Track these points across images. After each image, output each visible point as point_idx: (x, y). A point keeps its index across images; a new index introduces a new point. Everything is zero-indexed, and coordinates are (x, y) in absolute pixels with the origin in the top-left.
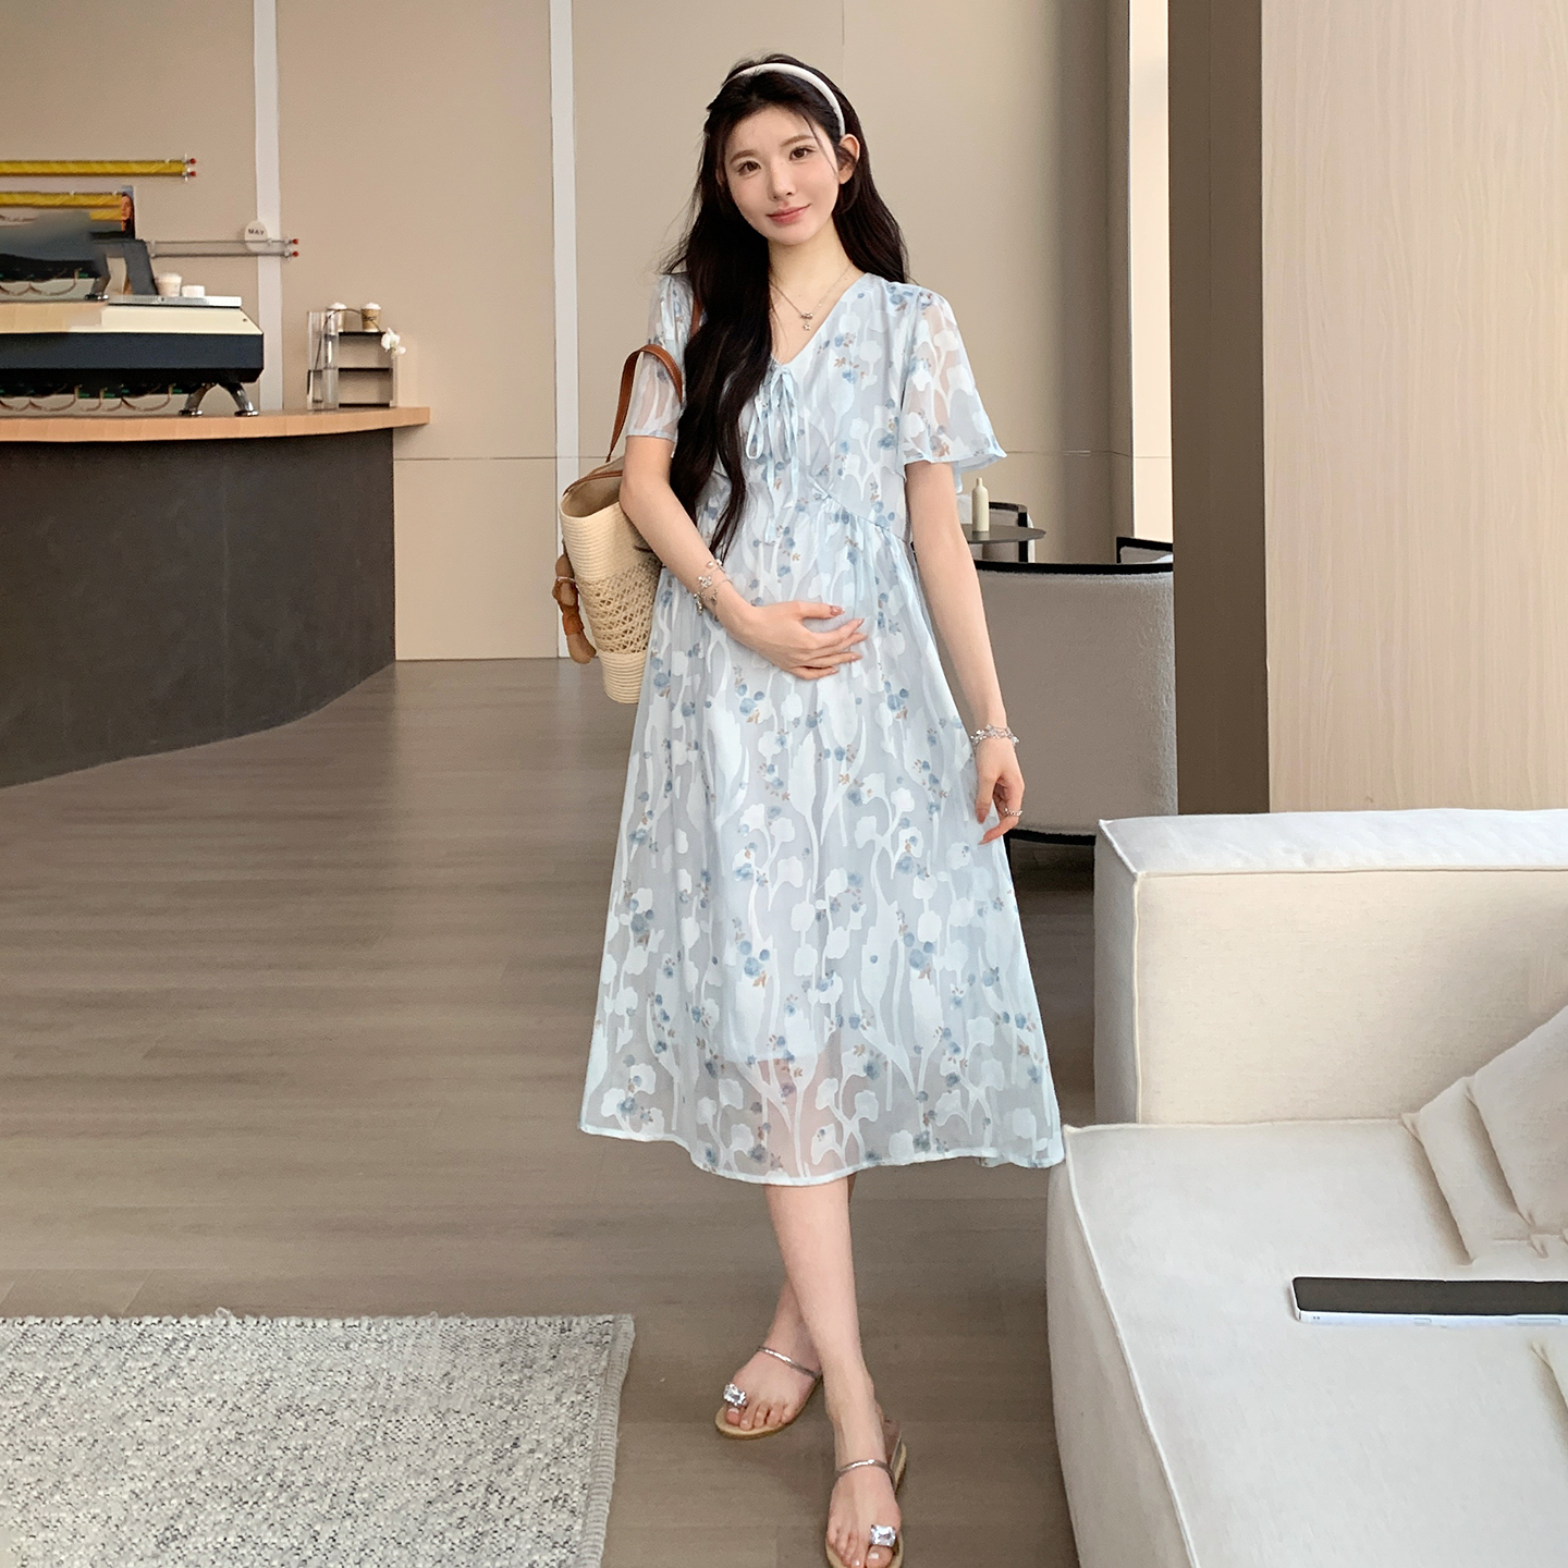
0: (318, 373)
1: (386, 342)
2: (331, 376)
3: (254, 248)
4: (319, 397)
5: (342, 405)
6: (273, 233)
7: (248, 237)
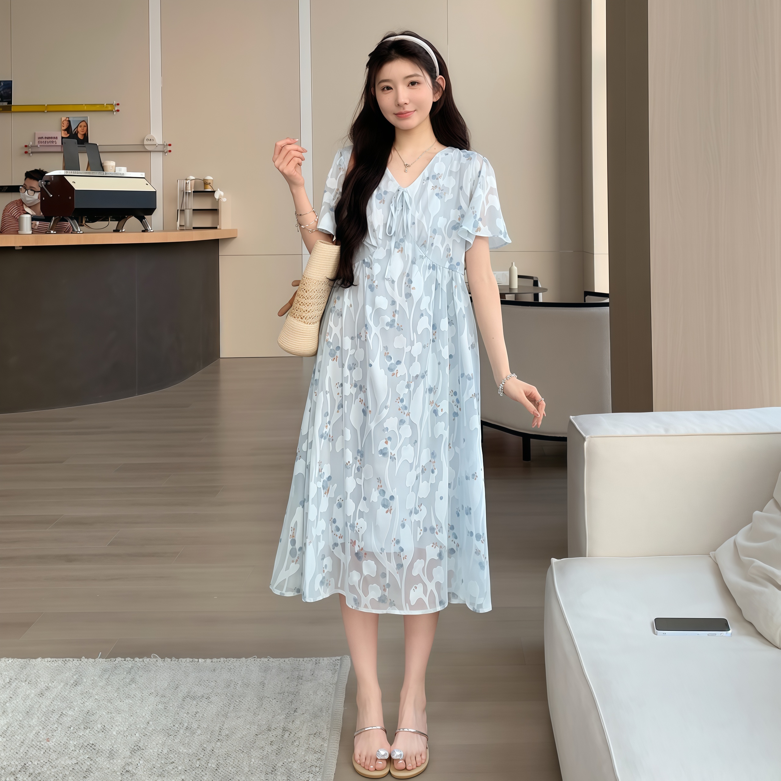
0: (182, 211)
1: (217, 196)
2: (188, 213)
3: (148, 148)
4: (183, 224)
5: (194, 228)
6: (159, 140)
7: (146, 142)
